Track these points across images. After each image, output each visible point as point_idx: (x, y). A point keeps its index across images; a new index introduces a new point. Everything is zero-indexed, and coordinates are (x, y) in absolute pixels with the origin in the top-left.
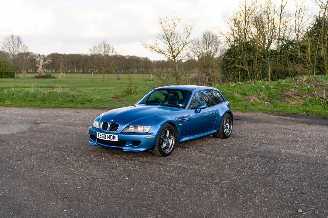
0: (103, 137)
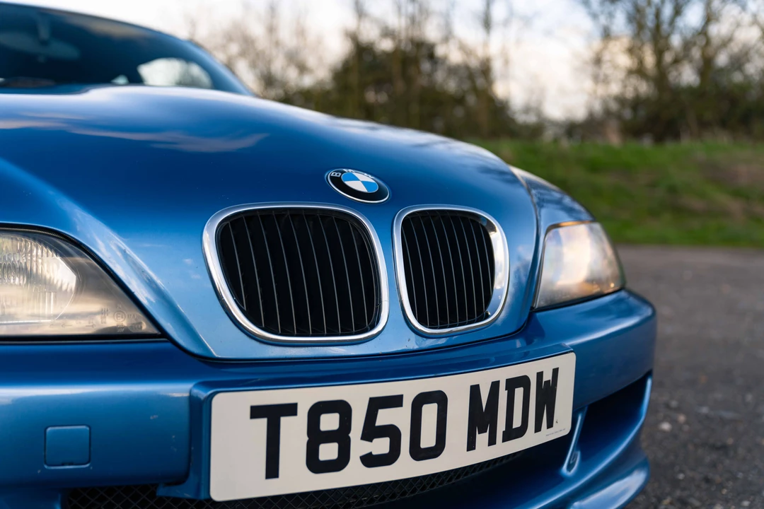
0: (381, 446)
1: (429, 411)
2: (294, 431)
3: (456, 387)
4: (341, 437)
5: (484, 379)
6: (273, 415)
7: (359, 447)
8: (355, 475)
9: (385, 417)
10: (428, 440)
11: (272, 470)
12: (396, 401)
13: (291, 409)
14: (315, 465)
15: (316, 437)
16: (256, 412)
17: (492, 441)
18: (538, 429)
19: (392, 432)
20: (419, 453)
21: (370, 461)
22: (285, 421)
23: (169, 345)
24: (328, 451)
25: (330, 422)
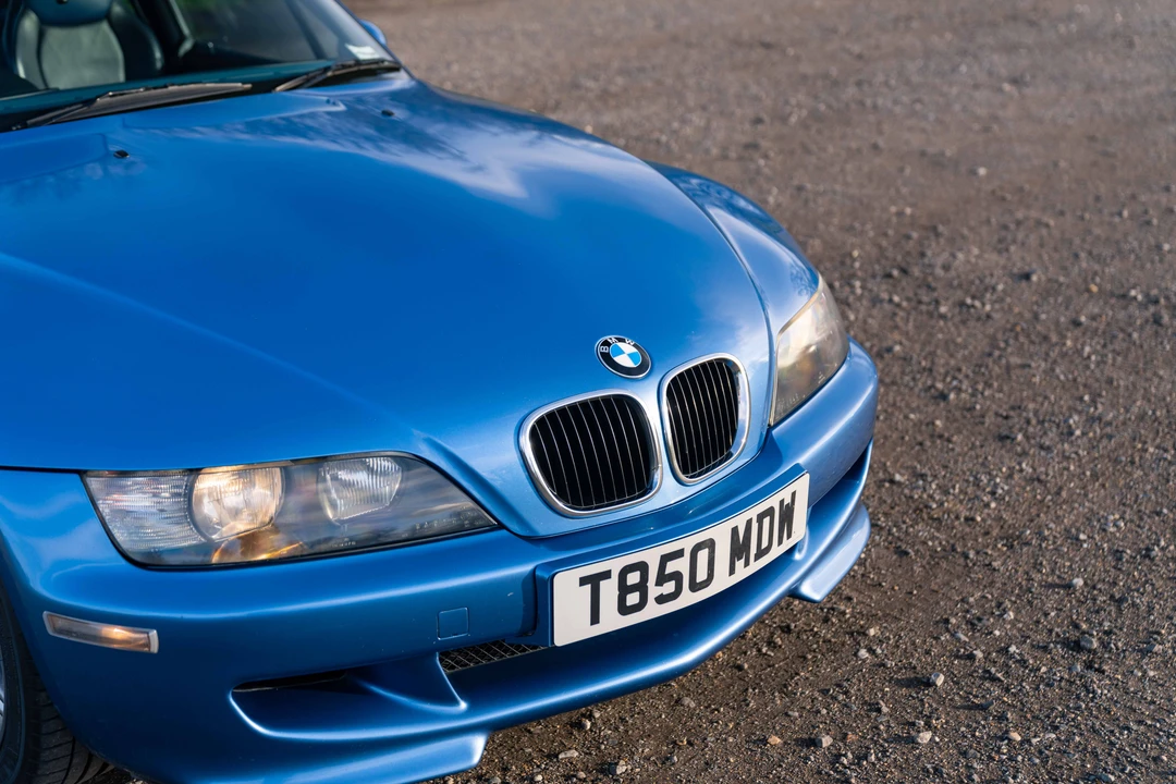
0: (670, 587)
1: (703, 555)
2: (609, 590)
3: (721, 533)
4: (642, 587)
5: (739, 521)
6: (593, 581)
7: (654, 591)
8: (653, 611)
9: (671, 567)
10: (701, 576)
11: (595, 619)
12: (679, 554)
13: (607, 575)
14: (624, 609)
15: (624, 590)
16: (583, 581)
17: (747, 564)
18: (780, 542)
19: (677, 576)
20: (695, 586)
21: (661, 599)
22: (603, 584)
23: (504, 532)
24: (632, 599)
25: (633, 578)
